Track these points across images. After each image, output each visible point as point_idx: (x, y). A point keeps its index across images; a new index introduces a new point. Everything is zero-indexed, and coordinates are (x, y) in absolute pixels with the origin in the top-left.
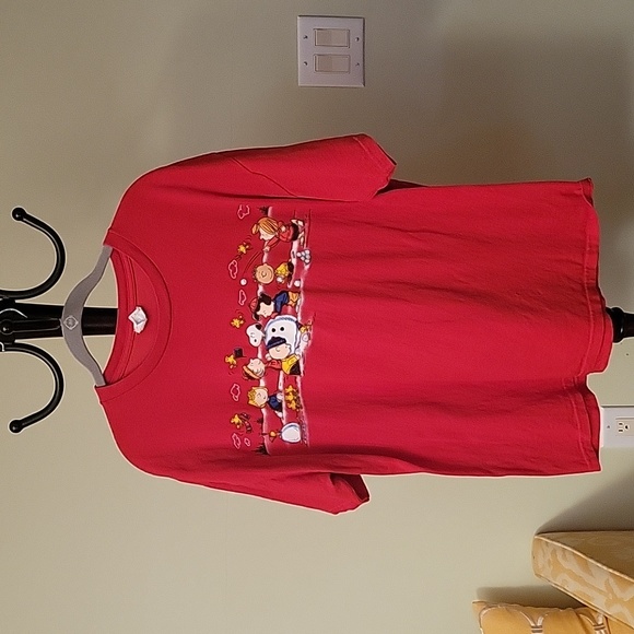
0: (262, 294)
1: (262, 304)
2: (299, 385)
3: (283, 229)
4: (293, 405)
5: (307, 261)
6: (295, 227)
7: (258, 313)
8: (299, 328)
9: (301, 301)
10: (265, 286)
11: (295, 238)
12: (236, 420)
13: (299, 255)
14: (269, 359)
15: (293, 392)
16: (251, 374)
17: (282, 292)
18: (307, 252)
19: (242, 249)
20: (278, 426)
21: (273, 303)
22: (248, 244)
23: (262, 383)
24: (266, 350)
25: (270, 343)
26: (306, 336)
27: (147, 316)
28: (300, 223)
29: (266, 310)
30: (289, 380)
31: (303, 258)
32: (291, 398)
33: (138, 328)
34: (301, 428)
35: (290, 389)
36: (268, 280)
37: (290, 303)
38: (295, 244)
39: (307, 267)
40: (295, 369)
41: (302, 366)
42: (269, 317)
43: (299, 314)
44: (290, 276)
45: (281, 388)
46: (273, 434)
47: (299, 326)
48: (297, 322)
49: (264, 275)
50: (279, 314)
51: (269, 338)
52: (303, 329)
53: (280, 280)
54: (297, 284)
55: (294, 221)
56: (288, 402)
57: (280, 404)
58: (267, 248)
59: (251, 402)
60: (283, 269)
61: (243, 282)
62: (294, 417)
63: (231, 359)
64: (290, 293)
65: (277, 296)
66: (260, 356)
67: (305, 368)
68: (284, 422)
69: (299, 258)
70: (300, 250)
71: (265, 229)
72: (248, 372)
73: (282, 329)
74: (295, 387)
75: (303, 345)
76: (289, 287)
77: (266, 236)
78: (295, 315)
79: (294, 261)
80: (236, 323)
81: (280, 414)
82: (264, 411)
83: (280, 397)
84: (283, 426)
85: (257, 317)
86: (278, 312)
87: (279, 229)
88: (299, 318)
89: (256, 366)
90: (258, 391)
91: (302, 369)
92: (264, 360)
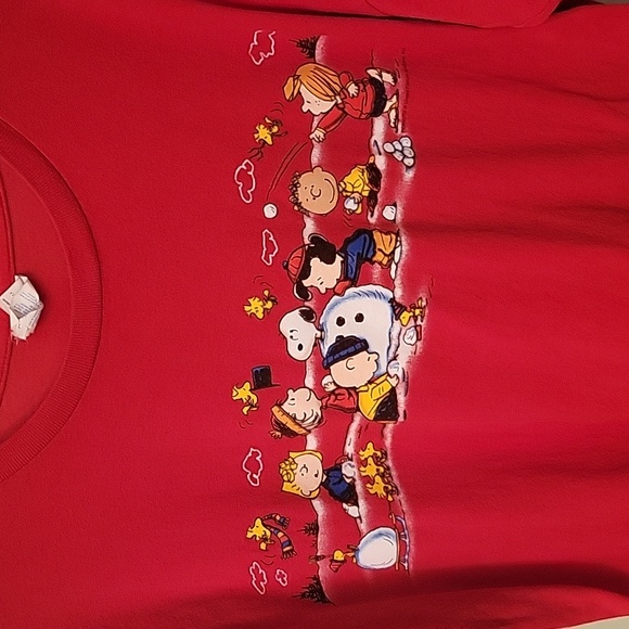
0: (314, 239)
1: (315, 262)
2: (388, 442)
3: (352, 89)
4: (378, 488)
5: (409, 162)
6: (378, 86)
7: (306, 283)
8: (396, 316)
9: (402, 252)
10: (319, 219)
11: (378, 110)
12: (258, 530)
13: (389, 148)
14: (332, 387)
15: (374, 457)
16: (290, 425)
17: (359, 233)
18: (406, 142)
19: (263, 134)
20: (350, 537)
21: (339, 259)
22: (275, 122)
23: (312, 442)
24: (324, 367)
25: (334, 350)
26: (412, 333)
27: (42, 299)
28: (387, 78)
29: (324, 275)
30: (369, 433)
31: (398, 156)
32: (371, 470)
33: (22, 328)
34: (400, 538)
35: (370, 450)
36: (325, 205)
37: (379, 257)
38: (379, 125)
39: (409, 175)
40: (388, 407)
41: (401, 398)
42: (331, 292)
43: (398, 282)
44: (373, 195)
45: (349, 449)
46: (339, 556)
47: (397, 309)
48: (392, 301)
49: (316, 193)
50: (354, 283)
51: (330, 341)
52: (406, 315)
53: (350, 205)
54: (389, 213)
55: (373, 73)
56: (367, 480)
57: (352, 486)
58: (318, 134)
59: (287, 487)
60: (357, 180)
61: (270, 211)
62: (383, 514)
63: (244, 393)
64: (377, 236)
65: (348, 241)
66: (309, 381)
67: (408, 404)
68: (363, 527)
69: (389, 155)
70: (390, 137)
71: (312, 89)
72: (284, 420)
73: (360, 318)
74: (379, 446)
75: (405, 354)
76: (372, 220)
77: (317, 104)
78: (389, 284)
79: (381, 163)
80: (256, 307)
81: (353, 511)
82: (318, 505)
83: (349, 470)
84: (360, 536)
85: (303, 291)
86: (351, 278)
87: (344, 88)
88: (399, 293)
89: (301, 405)
90: (301, 459)
91: (401, 407)
92: (319, 391)
